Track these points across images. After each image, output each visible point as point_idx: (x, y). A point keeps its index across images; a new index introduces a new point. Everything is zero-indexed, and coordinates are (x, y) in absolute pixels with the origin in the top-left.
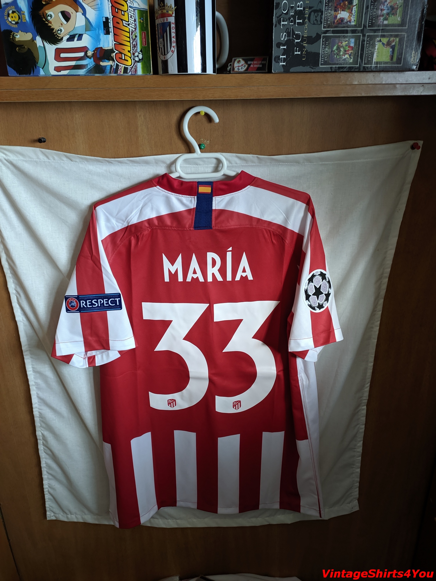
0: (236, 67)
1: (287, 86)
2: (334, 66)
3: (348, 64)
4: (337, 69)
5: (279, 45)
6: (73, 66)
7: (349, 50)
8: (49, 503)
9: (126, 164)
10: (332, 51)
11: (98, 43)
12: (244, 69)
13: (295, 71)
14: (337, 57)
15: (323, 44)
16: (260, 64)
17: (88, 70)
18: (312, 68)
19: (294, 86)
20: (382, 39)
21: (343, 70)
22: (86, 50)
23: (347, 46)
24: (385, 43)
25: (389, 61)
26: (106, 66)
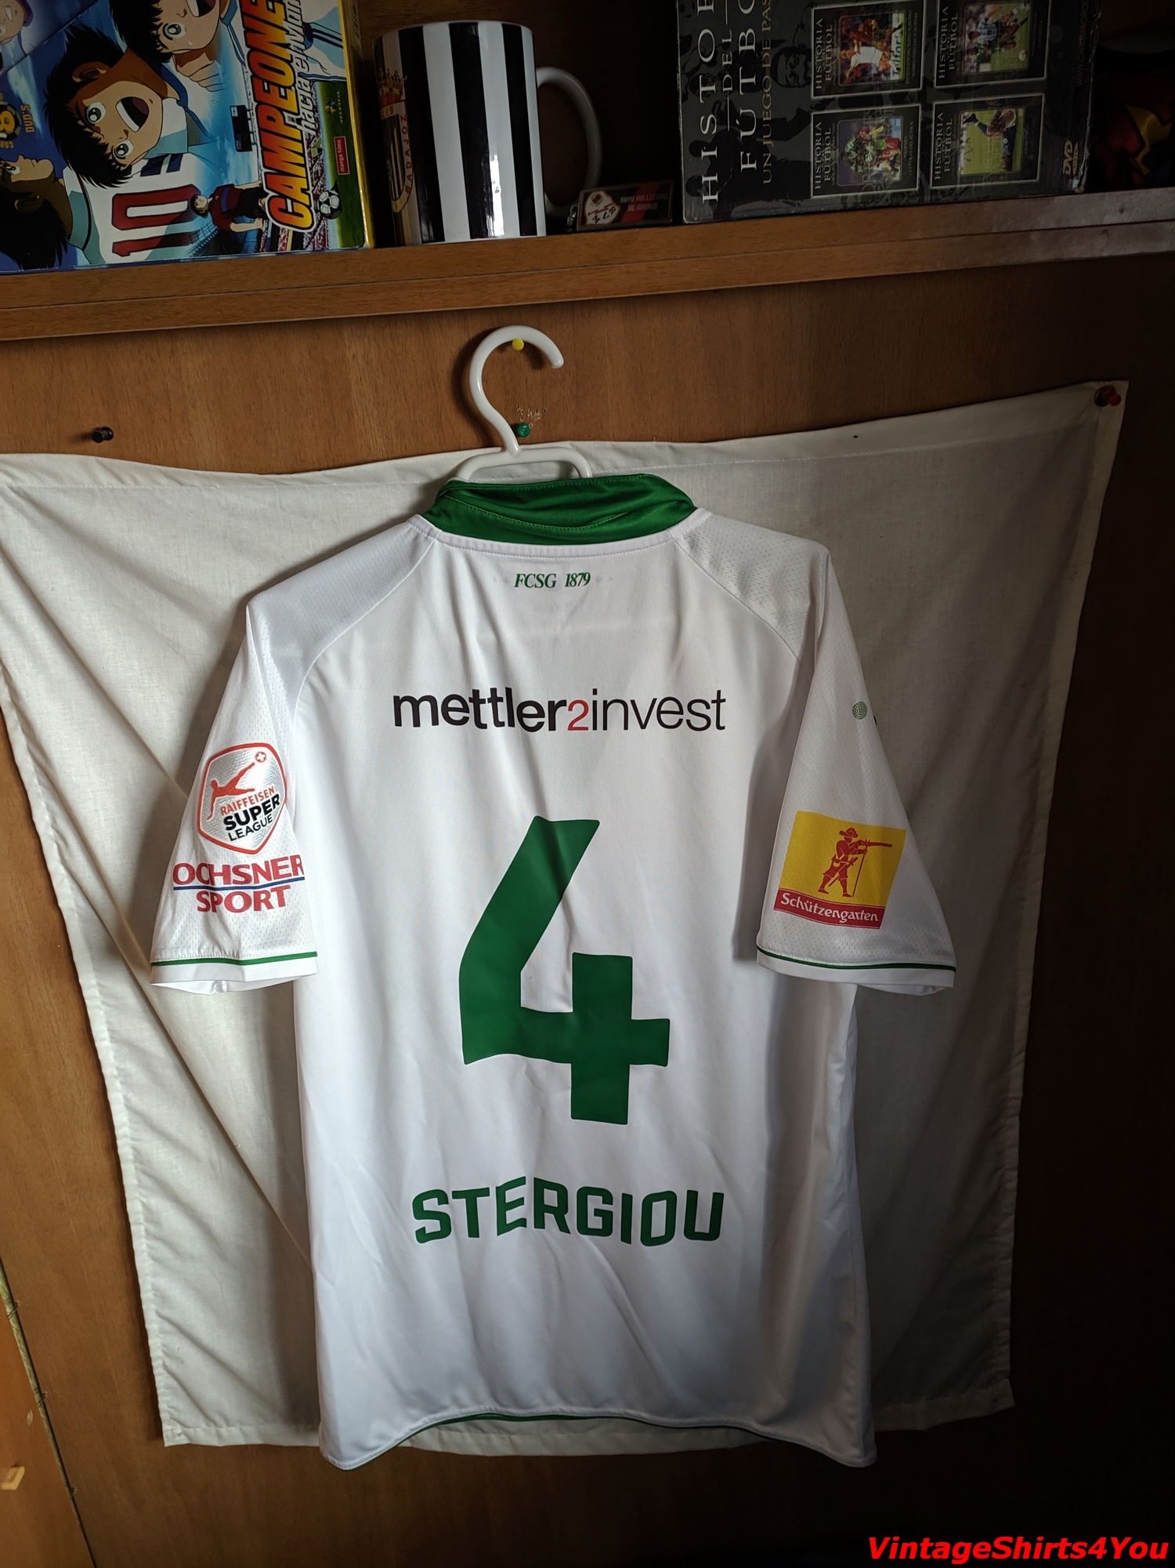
0: (589, 214)
1: (728, 257)
2: (853, 194)
3: (888, 187)
4: (860, 201)
5: (696, 148)
6: (160, 239)
7: (888, 149)
8: (167, 1397)
9: (324, 485)
10: (842, 155)
11: (223, 175)
12: (612, 217)
13: (745, 215)
14: (856, 169)
15: (815, 138)
16: (652, 202)
17: (199, 248)
18: (789, 203)
19: (747, 255)
20: (977, 114)
21: (880, 202)
22: (192, 195)
23: (882, 138)
24: (988, 124)
25: (1003, 170)
26: (246, 232)
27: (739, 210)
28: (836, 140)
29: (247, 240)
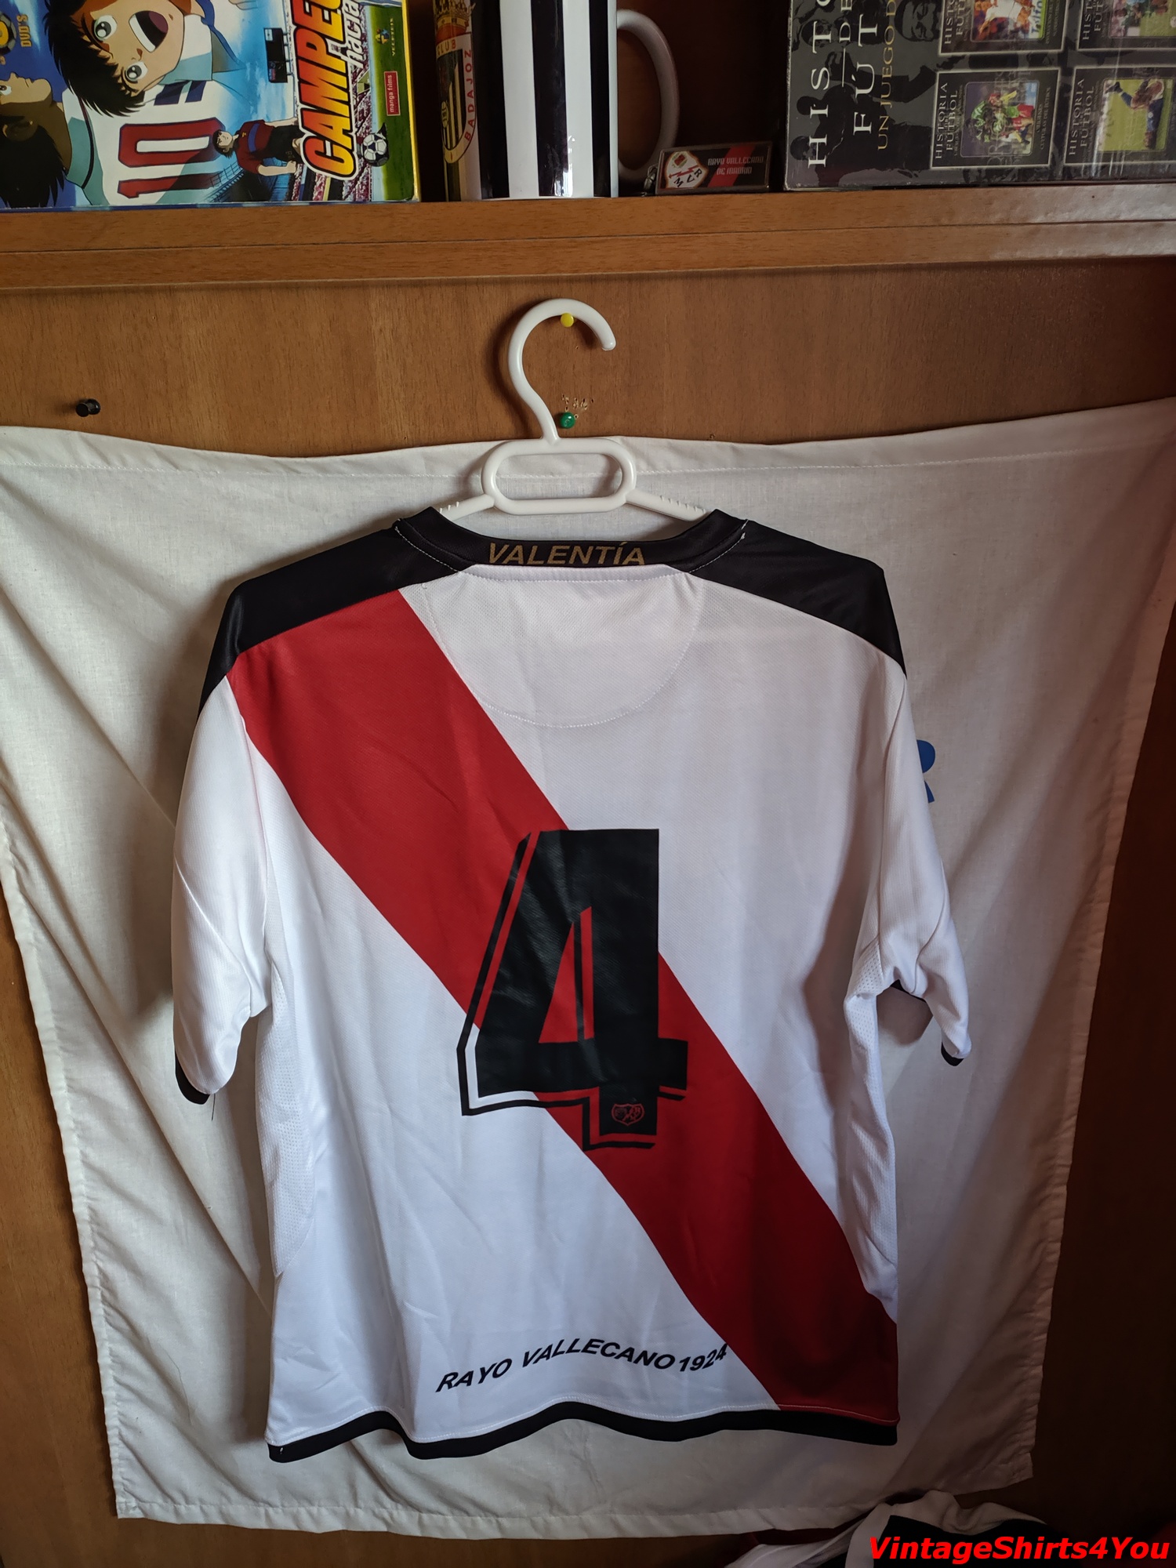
1: (829, 231)
2: (976, 167)
3: (1017, 160)
4: (983, 175)
5: (805, 105)
7: (1021, 117)
8: (122, 1470)
9: (340, 475)
10: (968, 122)
11: (252, 108)
12: (697, 181)
14: (983, 139)
15: (940, 100)
16: (746, 165)
17: (221, 191)
18: (905, 174)
19: (850, 230)
20: (1122, 83)
21: (1003, 178)
22: (216, 130)
23: (1014, 104)
24: (1133, 94)
25: (1144, 148)
26: (277, 176)
27: (847, 179)
28: (962, 105)
29: (276, 186)
